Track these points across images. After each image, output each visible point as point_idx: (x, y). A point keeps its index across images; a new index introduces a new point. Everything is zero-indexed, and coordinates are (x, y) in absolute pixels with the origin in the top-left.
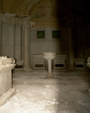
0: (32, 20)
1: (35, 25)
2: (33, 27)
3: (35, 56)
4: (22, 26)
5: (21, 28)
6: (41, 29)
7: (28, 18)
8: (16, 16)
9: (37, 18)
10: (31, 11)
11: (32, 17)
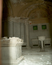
0: (29, 20)
1: (32, 23)
2: (31, 24)
3: (33, 40)
4: (24, 23)
5: (24, 25)
6: (35, 25)
7: (27, 19)
8: (21, 19)
9: (32, 19)
10: (29, 15)
11: (29, 18)
